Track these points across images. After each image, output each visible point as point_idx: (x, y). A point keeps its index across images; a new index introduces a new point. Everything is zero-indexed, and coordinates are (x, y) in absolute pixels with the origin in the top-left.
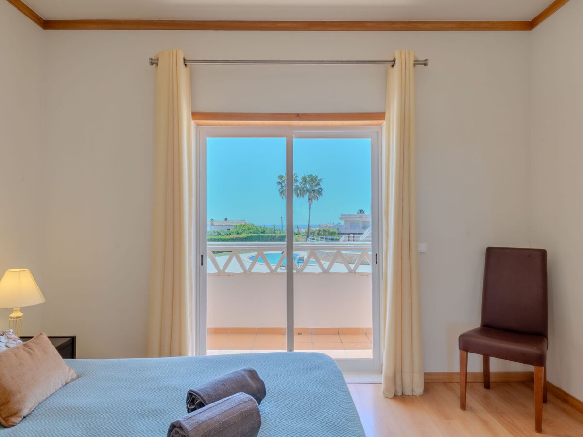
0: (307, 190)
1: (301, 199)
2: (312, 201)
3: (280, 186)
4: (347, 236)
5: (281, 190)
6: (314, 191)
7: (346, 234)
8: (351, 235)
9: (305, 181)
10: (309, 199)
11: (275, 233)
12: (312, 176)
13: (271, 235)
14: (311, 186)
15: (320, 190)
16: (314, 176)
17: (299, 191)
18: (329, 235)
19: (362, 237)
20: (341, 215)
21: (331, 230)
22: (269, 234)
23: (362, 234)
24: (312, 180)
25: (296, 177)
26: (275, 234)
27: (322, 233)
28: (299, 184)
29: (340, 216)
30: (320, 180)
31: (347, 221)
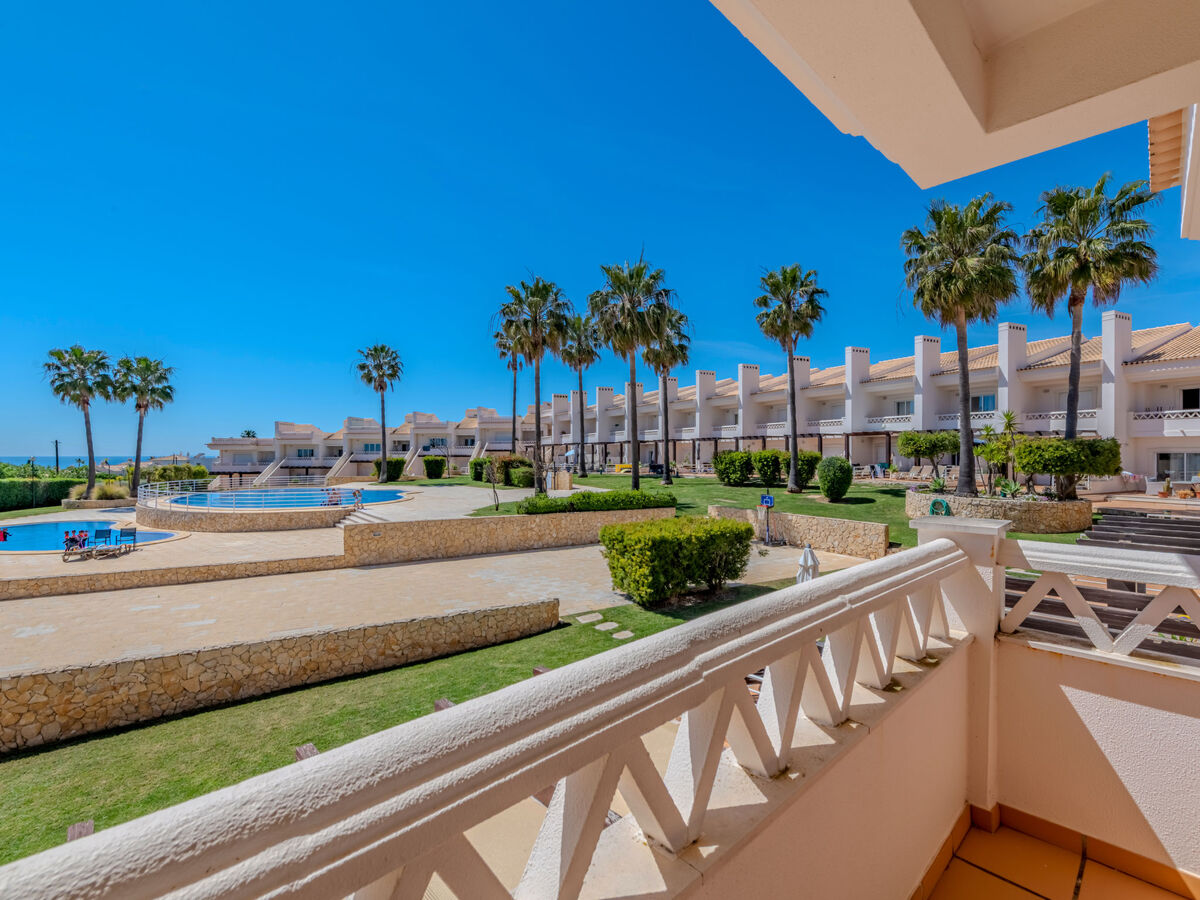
0: (134, 388)
1: (116, 404)
2: (146, 410)
3: (53, 373)
4: (227, 477)
5: (58, 383)
6: (153, 391)
7: (224, 473)
8: (236, 477)
9: (128, 369)
10: (139, 406)
11: (36, 476)
12: (145, 360)
13: (22, 480)
14: (144, 380)
15: (168, 390)
16: (152, 360)
17: (110, 389)
18: (189, 477)
19: (257, 480)
20: (213, 439)
21: (195, 468)
22: (16, 479)
23: (259, 473)
24: (148, 367)
25: (104, 358)
26: (36, 479)
27: (173, 474)
28: (110, 374)
29: (210, 442)
30: (169, 370)
31: (226, 451)
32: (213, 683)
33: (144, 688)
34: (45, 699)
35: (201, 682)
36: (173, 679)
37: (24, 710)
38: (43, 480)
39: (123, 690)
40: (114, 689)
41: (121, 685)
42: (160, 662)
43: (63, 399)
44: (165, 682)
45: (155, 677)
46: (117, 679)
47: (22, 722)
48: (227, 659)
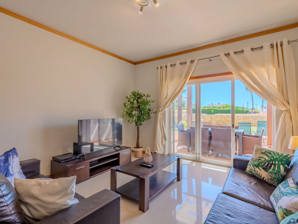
22: (240, 109)
32: (255, 123)
33: (243, 121)
34: (229, 119)
35: (253, 122)
36: (248, 120)
37: (227, 121)
38: (245, 110)
39: (240, 120)
40: (238, 120)
41: (239, 119)
42: (245, 117)
43: (247, 91)
44: (246, 120)
45: (245, 119)
46: (239, 118)
47: (227, 122)
48: (257, 118)
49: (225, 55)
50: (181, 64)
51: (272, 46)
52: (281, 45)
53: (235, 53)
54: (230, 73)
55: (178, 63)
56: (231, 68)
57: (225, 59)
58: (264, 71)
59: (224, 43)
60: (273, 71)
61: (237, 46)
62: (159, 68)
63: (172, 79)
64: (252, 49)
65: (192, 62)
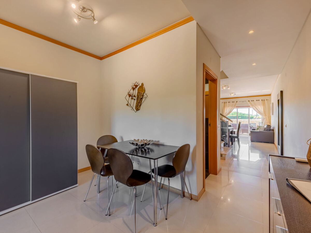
49: (248, 101)
50: (232, 102)
51: (262, 100)
52: (264, 100)
53: (251, 101)
54: (249, 106)
55: (231, 102)
56: (250, 105)
57: (248, 102)
58: (260, 107)
59: (247, 97)
60: (262, 107)
61: (252, 99)
62: (223, 103)
63: (228, 107)
64: (256, 100)
65: (237, 102)
